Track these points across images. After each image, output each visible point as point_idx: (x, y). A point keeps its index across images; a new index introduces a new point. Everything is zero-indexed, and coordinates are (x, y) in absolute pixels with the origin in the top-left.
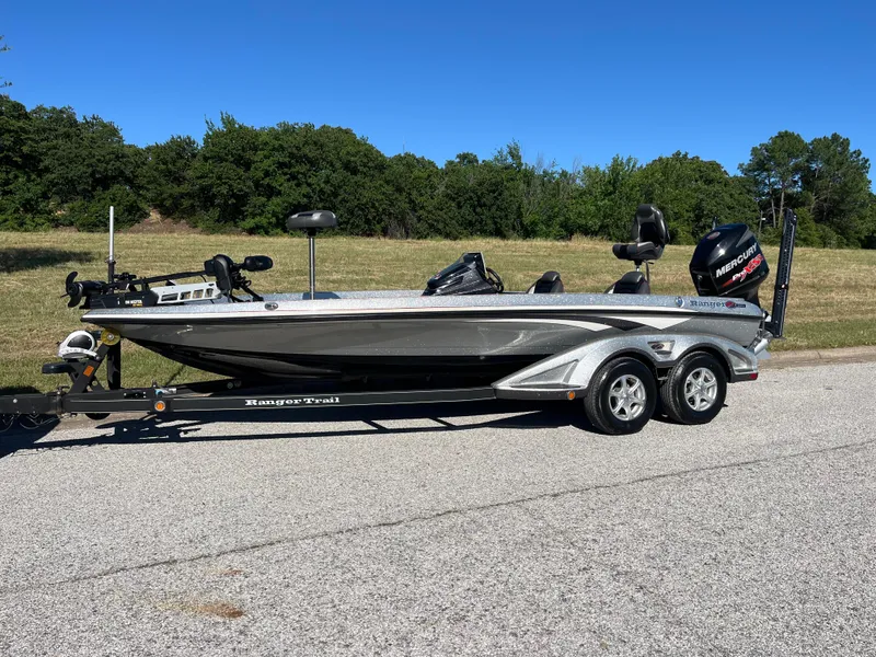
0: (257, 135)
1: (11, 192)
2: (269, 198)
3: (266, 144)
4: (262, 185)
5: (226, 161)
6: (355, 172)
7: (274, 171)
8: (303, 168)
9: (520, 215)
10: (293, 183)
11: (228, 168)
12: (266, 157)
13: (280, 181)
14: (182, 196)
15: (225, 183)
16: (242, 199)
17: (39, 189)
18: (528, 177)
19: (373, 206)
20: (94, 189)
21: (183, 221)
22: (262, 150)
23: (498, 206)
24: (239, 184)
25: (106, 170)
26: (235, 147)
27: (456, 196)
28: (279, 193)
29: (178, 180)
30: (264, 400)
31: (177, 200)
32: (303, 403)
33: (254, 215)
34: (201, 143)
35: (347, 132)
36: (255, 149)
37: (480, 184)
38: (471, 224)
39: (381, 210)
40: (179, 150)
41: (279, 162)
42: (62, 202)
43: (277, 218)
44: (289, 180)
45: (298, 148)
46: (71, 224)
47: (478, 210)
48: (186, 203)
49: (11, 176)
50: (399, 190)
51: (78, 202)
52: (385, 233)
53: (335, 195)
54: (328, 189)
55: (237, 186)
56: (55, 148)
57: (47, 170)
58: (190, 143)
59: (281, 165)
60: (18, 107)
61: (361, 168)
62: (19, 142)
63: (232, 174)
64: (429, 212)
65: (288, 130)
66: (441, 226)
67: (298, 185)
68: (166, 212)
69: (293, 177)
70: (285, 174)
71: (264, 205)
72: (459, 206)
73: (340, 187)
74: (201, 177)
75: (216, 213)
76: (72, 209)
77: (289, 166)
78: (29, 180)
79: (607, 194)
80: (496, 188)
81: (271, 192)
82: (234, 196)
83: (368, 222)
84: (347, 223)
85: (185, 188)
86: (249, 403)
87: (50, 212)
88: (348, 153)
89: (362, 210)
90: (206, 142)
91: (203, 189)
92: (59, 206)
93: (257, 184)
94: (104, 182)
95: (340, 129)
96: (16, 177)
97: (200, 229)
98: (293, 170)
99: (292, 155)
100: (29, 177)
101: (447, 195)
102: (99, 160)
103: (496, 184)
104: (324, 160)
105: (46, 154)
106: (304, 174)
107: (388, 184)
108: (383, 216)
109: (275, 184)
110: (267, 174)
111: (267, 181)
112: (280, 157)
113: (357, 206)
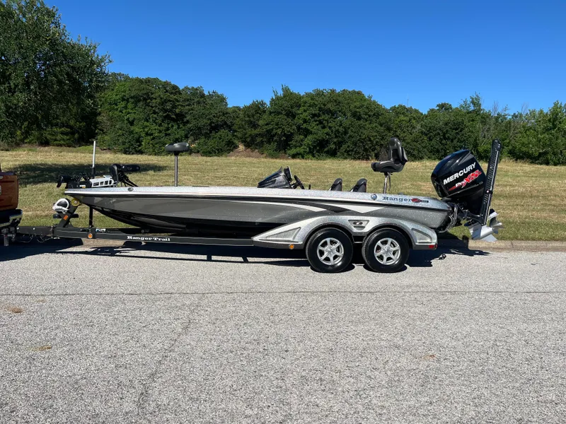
0: (299, 97)
1: (169, 135)
2: (306, 136)
3: (306, 102)
4: (302, 128)
5: (282, 114)
6: (359, 118)
7: (309, 119)
8: (327, 117)
9: (476, 146)
10: (320, 126)
11: (282, 118)
12: (305, 111)
13: (313, 126)
14: (257, 135)
15: (280, 128)
16: (289, 137)
17: (183, 133)
18: (485, 118)
19: (370, 140)
20: (211, 132)
21: (257, 150)
22: (304, 106)
23: (459, 139)
24: (288, 128)
25: (217, 121)
26: (288, 105)
27: (429, 132)
28: (311, 133)
29: (255, 126)
30: (136, 237)
31: (253, 138)
32: (153, 240)
33: (296, 147)
34: (268, 104)
35: (359, 93)
36: (299, 106)
37: (446, 124)
38: (438, 151)
39: (375, 142)
40: (257, 108)
41: (312, 114)
42: (195, 140)
43: (310, 148)
44: (318, 125)
45: (324, 105)
46: (198, 152)
47: (444, 142)
48: (259, 140)
49: (170, 126)
50: (389, 129)
51: (202, 140)
53: (346, 133)
54: (341, 129)
55: (287, 129)
56: (192, 110)
57: (188, 122)
58: (263, 104)
59: (314, 115)
60: (175, 87)
61: (363, 116)
62: (174, 107)
63: (285, 122)
64: (408, 143)
65: (320, 94)
66: (415, 153)
67: (324, 127)
68: (248, 145)
69: (321, 122)
70: (316, 121)
71: (302, 140)
72: (430, 139)
73: (349, 128)
74: (267, 124)
75: (274, 145)
76: (199, 144)
77: (319, 116)
78: (179, 128)
79: (547, 130)
80: (458, 127)
81: (307, 132)
82: (285, 135)
83: (366, 150)
84: (352, 151)
85: (257, 131)
86: (129, 238)
88: (355, 106)
89: (362, 142)
90: (271, 103)
91: (269, 131)
92: (193, 142)
93: (299, 128)
94: (215, 128)
95: (354, 92)
96: (172, 126)
97: (265, 155)
98: (320, 118)
99: (320, 109)
100: (179, 126)
101: (422, 132)
102: (214, 116)
103: (459, 124)
104: (340, 111)
105: (186, 113)
106: (327, 121)
107: (381, 125)
108: (376, 147)
109: (309, 128)
110: (305, 121)
111: (305, 126)
112: (313, 111)
113: (359, 140)
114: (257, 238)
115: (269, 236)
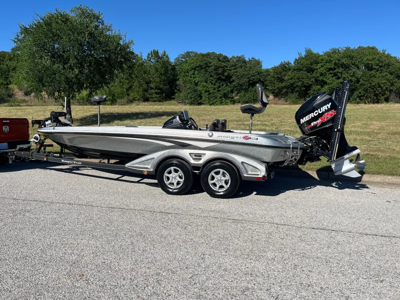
0: (318, 56)
1: (220, 91)
2: (322, 86)
3: (323, 60)
4: (319, 80)
5: (303, 70)
6: (371, 69)
7: (325, 73)
8: (341, 70)
10: (334, 78)
11: (303, 74)
12: (322, 66)
13: (329, 78)
14: (283, 88)
15: (300, 81)
16: (308, 87)
17: (229, 89)
19: (380, 86)
20: (249, 88)
21: (283, 99)
22: (321, 63)
24: (307, 80)
25: (254, 79)
26: (309, 63)
28: (327, 83)
29: (281, 80)
31: (280, 89)
34: (292, 63)
35: (373, 48)
36: (317, 63)
39: (384, 88)
40: (285, 68)
41: (328, 68)
42: (238, 94)
44: (333, 77)
45: (339, 60)
46: (240, 102)
48: (284, 90)
49: (221, 84)
51: (243, 93)
52: (387, 100)
53: (358, 81)
54: (354, 79)
55: (306, 81)
56: (237, 72)
57: (233, 81)
58: (288, 63)
59: (330, 69)
60: (225, 57)
61: (374, 67)
62: (224, 71)
63: (305, 76)
65: (335, 51)
67: (339, 78)
68: (276, 95)
69: (335, 75)
70: (331, 74)
71: (319, 90)
73: (361, 78)
74: (291, 79)
75: (295, 95)
76: (240, 96)
77: (334, 69)
78: (227, 85)
82: (304, 86)
83: (376, 95)
84: (364, 96)
85: (283, 84)
87: (232, 98)
88: (368, 59)
89: (372, 89)
90: (295, 62)
91: (292, 84)
92: (236, 95)
93: (316, 80)
94: (253, 84)
95: (369, 47)
96: (223, 85)
97: (288, 102)
98: (335, 71)
99: (335, 64)
100: (227, 84)
102: (252, 76)
104: (353, 64)
105: (233, 75)
106: (341, 73)
107: (391, 74)
108: (386, 92)
109: (325, 79)
110: (321, 75)
111: (321, 78)
112: (329, 66)
113: (369, 87)
115: (135, 164)
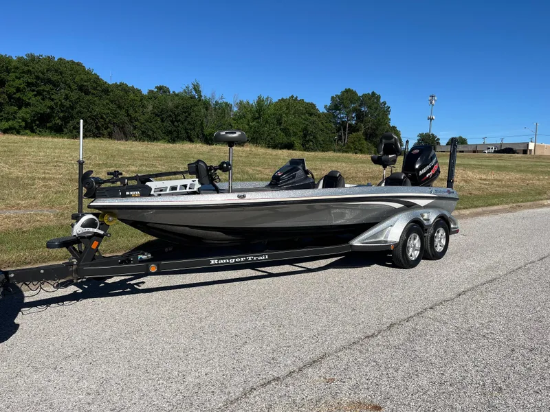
2: (20, 108)
3: (17, 68)
4: (14, 98)
6: (87, 93)
7: (24, 88)
8: (48, 87)
9: (202, 129)
10: (39, 98)
12: (17, 78)
13: (29, 96)
18: (206, 105)
19: (102, 118)
22: (14, 72)
23: (189, 122)
27: (160, 113)
28: (28, 105)
30: (223, 259)
32: (247, 260)
33: (8, 120)
35: (78, 64)
36: (8, 71)
37: (177, 107)
38: (170, 132)
39: (107, 120)
41: (28, 82)
43: (26, 122)
44: (35, 96)
45: (43, 74)
47: (176, 123)
50: (120, 107)
52: (110, 136)
53: (72, 108)
54: (67, 103)
59: (29, 84)
61: (92, 91)
64: (142, 124)
65: (33, 59)
66: (150, 133)
67: (45, 99)
69: (39, 93)
70: (33, 91)
71: (16, 113)
72: (162, 121)
73: (77, 103)
77: (36, 85)
79: (254, 119)
80: (188, 110)
81: (21, 104)
83: (98, 128)
86: (212, 262)
88: (82, 79)
89: (93, 119)
93: (10, 97)
95: (73, 62)
98: (39, 88)
99: (37, 78)
101: (154, 113)
103: (187, 108)
104: (63, 83)
106: (48, 92)
107: (112, 102)
108: (109, 125)
109: (24, 98)
110: (18, 90)
111: (18, 95)
112: (27, 78)
113: (89, 117)
114: (357, 242)
